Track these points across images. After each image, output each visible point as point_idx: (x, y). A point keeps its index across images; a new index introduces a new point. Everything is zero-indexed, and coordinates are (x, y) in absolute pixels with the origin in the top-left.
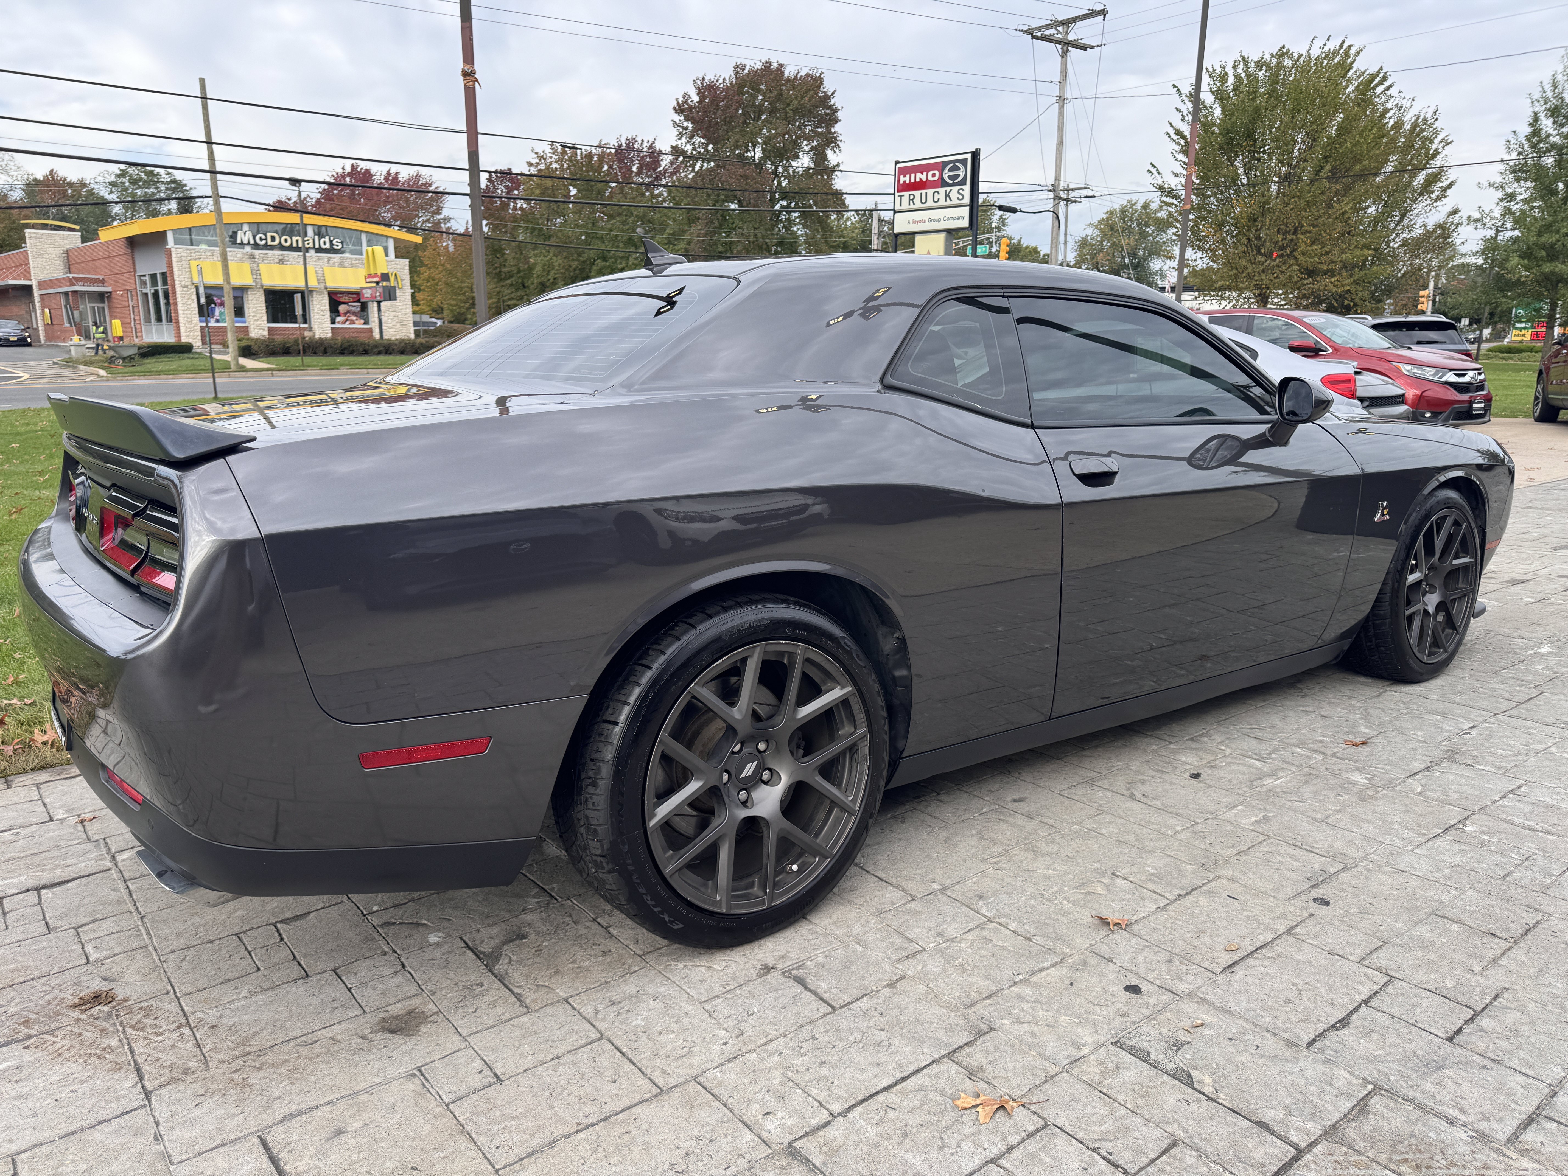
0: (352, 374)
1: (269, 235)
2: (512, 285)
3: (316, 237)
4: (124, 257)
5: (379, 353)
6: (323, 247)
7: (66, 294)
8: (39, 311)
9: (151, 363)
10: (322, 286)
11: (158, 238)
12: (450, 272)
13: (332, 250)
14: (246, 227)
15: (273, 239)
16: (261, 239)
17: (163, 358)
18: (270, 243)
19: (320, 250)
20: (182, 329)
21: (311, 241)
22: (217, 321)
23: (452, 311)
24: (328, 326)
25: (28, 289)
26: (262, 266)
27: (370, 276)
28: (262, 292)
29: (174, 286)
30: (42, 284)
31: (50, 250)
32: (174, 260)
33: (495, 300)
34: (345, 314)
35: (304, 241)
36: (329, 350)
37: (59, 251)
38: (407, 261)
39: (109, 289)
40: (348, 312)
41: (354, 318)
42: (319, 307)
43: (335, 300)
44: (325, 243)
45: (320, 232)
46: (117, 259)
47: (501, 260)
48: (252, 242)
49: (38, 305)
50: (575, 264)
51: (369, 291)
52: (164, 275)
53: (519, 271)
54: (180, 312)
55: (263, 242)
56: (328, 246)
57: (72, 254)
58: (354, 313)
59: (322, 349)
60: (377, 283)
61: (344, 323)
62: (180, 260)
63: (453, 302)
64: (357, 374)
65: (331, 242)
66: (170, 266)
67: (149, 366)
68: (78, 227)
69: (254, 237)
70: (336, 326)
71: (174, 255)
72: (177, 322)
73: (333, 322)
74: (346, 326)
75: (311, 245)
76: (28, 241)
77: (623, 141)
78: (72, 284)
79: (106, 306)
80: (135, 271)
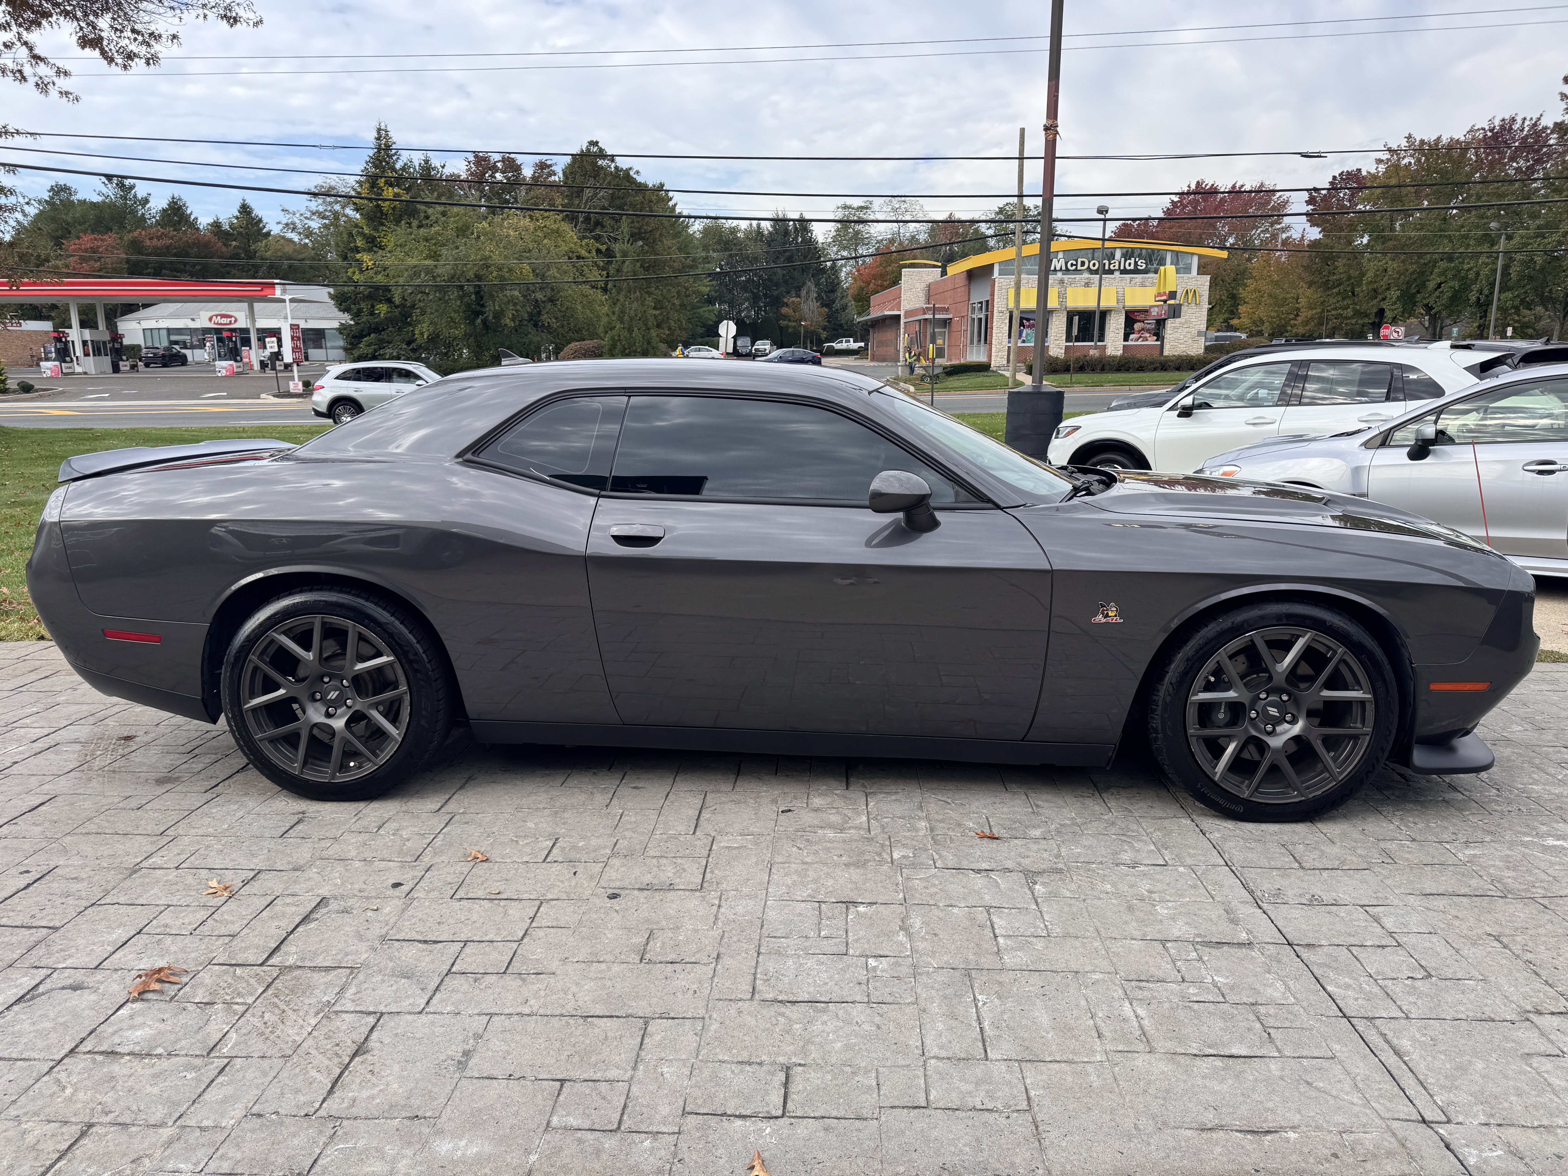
0: (1115, 391)
1: (1080, 260)
2: (1339, 293)
3: (1123, 259)
4: (963, 288)
5: (1155, 369)
6: (1128, 268)
7: (920, 321)
8: (902, 336)
9: (954, 381)
10: (1121, 306)
11: (988, 269)
12: (1277, 284)
13: (1136, 271)
14: (1061, 255)
15: (1083, 264)
16: (1072, 265)
17: (964, 377)
18: (1079, 268)
19: (1124, 272)
20: (994, 350)
21: (1117, 264)
22: (1024, 342)
23: (1270, 323)
24: (1121, 343)
25: (898, 317)
26: (1070, 290)
27: (1159, 295)
28: (1065, 313)
29: (992, 312)
30: (908, 313)
31: (917, 285)
32: (996, 288)
33: (1319, 310)
34: (1139, 331)
35: (1110, 264)
36: (1107, 367)
37: (923, 285)
38: (1208, 277)
39: (950, 316)
40: (1143, 329)
41: (1148, 335)
42: (1115, 326)
43: (1131, 318)
44: (1130, 264)
45: (1127, 255)
46: (959, 290)
47: (1331, 268)
48: (1064, 268)
49: (902, 330)
50: (1412, 268)
51: (1156, 309)
52: (987, 302)
53: (1349, 278)
54: (994, 335)
55: (1074, 267)
56: (1132, 267)
57: (932, 287)
58: (1148, 331)
59: (1100, 366)
60: (1165, 301)
61: (1137, 340)
62: (1001, 289)
63: (1273, 314)
64: (1119, 390)
65: (1136, 263)
66: (992, 295)
67: (947, 383)
68: (940, 264)
69: (1066, 264)
70: (1130, 343)
71: (996, 285)
72: (991, 344)
73: (1126, 338)
74: (1139, 343)
75: (1117, 267)
76: (903, 278)
77: (1497, 122)
78: (924, 314)
79: (946, 330)
80: (969, 300)
